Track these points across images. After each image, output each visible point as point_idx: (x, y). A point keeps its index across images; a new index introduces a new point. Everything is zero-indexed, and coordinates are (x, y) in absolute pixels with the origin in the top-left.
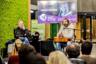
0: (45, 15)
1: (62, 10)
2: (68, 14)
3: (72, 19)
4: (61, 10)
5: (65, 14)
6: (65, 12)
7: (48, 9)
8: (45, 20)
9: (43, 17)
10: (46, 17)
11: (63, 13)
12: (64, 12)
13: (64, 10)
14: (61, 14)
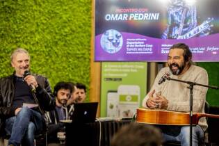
0: (119, 34)
1: (177, 18)
2: (195, 29)
3: (209, 49)
4: (172, 16)
5: (186, 32)
6: (185, 22)
7: (129, 13)
8: (118, 49)
9: (111, 40)
10: (121, 40)
11: (178, 26)
12: (182, 25)
13: (183, 17)
14: (171, 32)
